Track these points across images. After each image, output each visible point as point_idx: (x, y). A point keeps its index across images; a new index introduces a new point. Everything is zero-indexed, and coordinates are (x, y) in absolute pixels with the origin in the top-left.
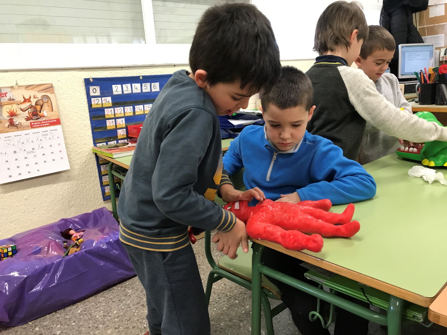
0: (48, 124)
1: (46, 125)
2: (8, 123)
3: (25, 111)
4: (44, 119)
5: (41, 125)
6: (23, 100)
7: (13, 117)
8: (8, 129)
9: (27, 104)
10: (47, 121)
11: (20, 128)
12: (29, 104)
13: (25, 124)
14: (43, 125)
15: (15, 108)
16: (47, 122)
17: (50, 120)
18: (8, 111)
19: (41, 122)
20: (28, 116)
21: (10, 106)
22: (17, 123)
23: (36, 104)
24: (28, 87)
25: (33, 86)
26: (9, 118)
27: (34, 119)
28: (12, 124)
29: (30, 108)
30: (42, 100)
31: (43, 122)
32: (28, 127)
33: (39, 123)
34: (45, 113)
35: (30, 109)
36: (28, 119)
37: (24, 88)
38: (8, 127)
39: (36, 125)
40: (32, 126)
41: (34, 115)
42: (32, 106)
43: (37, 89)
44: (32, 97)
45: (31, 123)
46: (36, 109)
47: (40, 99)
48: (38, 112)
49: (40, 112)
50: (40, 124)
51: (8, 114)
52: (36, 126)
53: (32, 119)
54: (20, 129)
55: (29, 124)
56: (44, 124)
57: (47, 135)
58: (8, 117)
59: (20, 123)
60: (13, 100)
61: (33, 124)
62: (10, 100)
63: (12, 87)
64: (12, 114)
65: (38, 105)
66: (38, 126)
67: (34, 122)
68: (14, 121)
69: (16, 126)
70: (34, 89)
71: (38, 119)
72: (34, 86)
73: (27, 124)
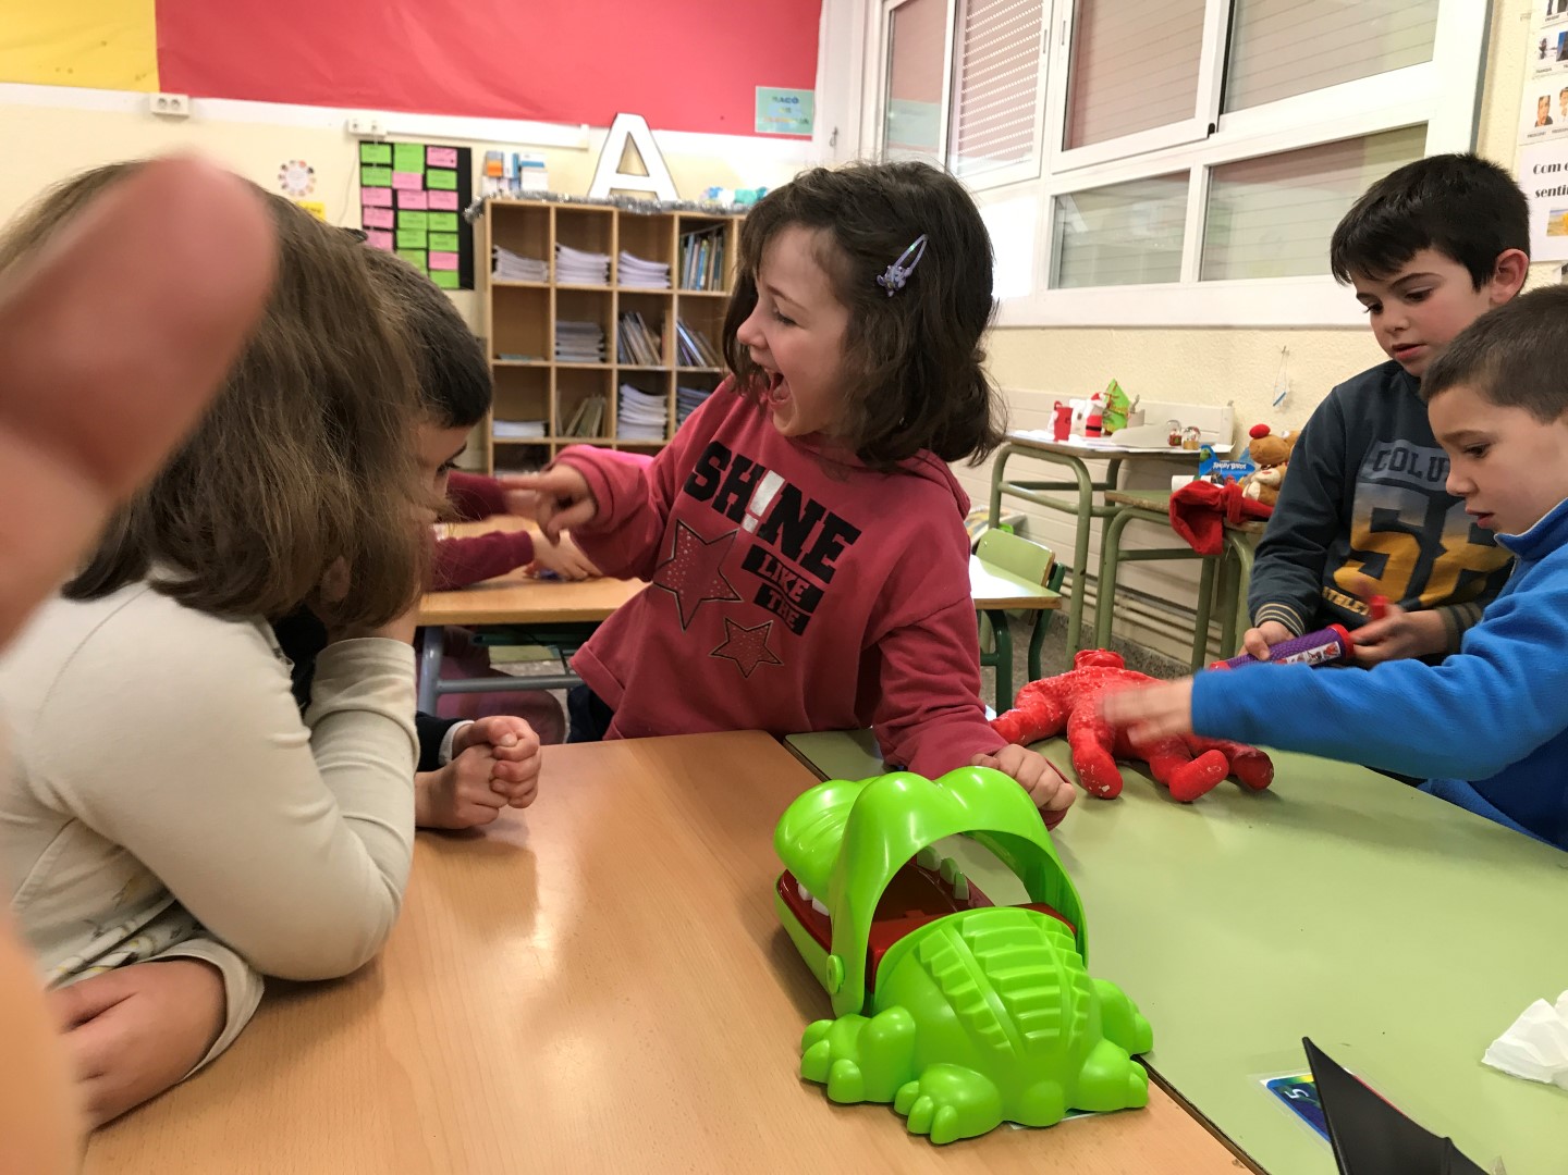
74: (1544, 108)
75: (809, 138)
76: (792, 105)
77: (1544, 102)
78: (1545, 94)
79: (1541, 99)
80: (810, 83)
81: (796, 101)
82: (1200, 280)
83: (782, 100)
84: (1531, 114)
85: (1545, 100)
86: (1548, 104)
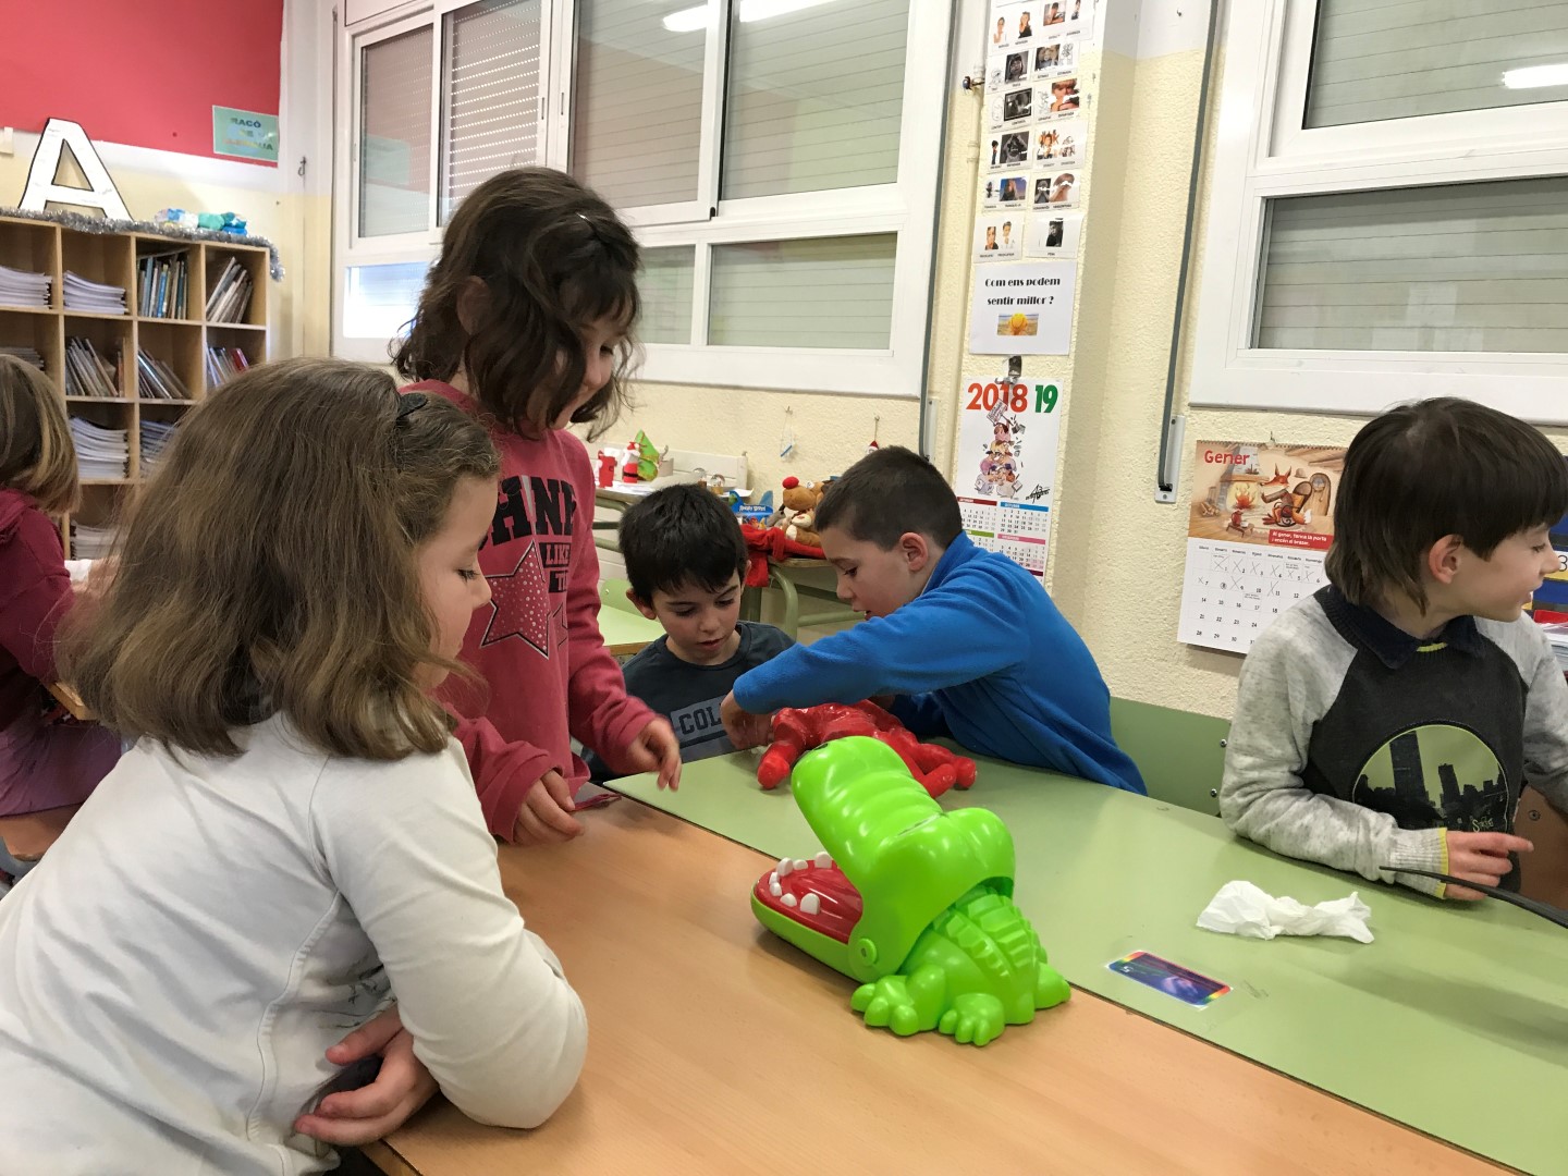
0: (1306, 543)
1: (1300, 543)
2: (1230, 521)
3: (1271, 501)
4: (1302, 529)
5: (1290, 542)
6: (1272, 476)
7: (1242, 511)
8: (1226, 533)
9: (1279, 488)
10: (1307, 534)
11: (1248, 536)
12: (1282, 487)
13: (1259, 531)
14: (1296, 542)
15: (1252, 491)
16: (1305, 537)
17: (1313, 535)
18: (1239, 494)
19: (1292, 533)
20: (1272, 514)
21: (1244, 485)
22: (1246, 525)
23: (1295, 492)
24: (1292, 449)
25: (1300, 450)
26: (1235, 511)
27: (1281, 523)
28: (1236, 524)
29: (1281, 497)
30: (1311, 484)
31: (1297, 536)
32: (1265, 538)
33: (1288, 535)
34: (1307, 515)
35: (1279, 500)
36: (1268, 521)
37: (1283, 450)
38: (1227, 530)
39: (1282, 538)
40: (1272, 540)
41: (1282, 515)
42: (1287, 493)
43: (1309, 457)
44: (1294, 473)
45: (1272, 531)
46: (1293, 503)
47: (1308, 480)
48: (1294, 510)
49: (1298, 512)
50: (1289, 538)
51: (1235, 501)
52: (1280, 541)
53: (1277, 523)
54: (1247, 539)
55: (1268, 532)
56: (1297, 539)
57: (1296, 567)
58: (1234, 507)
59: (1251, 527)
60: (1256, 473)
61: (1274, 534)
62: (1250, 472)
63: (1262, 446)
64: (1244, 504)
65: (1299, 494)
66: (1284, 541)
67: (1279, 531)
68: (1243, 518)
69: (1242, 530)
70: (1304, 457)
71: (1289, 525)
72: (1306, 449)
73: (1263, 531)
74: (992, 237)
75: (274, 165)
76: (253, 129)
77: (992, 231)
78: (992, 225)
79: (989, 229)
80: (272, 107)
81: (258, 124)
82: (708, 344)
83: (242, 122)
84: (981, 240)
85: (992, 230)
86: (994, 233)
